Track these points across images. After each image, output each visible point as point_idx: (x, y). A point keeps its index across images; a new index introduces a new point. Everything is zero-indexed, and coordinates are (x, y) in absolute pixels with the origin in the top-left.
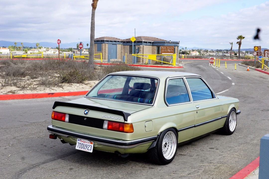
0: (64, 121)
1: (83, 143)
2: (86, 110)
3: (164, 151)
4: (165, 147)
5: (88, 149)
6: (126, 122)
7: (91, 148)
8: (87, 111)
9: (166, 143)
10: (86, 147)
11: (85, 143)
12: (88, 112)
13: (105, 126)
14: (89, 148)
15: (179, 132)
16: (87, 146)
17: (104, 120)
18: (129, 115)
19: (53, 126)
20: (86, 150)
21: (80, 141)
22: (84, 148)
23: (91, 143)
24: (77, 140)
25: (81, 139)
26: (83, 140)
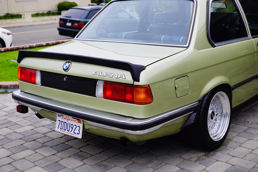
0: (34, 83)
1: (66, 121)
2: (66, 62)
3: (210, 127)
4: (212, 118)
5: (74, 133)
6: (136, 83)
7: (79, 130)
8: (67, 64)
9: (213, 113)
10: (71, 129)
11: (70, 122)
12: (69, 65)
13: (100, 91)
14: (77, 131)
15: (233, 90)
16: (72, 127)
17: (97, 80)
18: (142, 68)
19: (21, 91)
20: (71, 134)
21: (62, 117)
22: (68, 130)
23: (79, 122)
24: (57, 116)
25: (63, 115)
26: (65, 116)
